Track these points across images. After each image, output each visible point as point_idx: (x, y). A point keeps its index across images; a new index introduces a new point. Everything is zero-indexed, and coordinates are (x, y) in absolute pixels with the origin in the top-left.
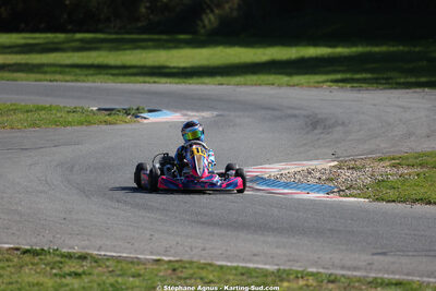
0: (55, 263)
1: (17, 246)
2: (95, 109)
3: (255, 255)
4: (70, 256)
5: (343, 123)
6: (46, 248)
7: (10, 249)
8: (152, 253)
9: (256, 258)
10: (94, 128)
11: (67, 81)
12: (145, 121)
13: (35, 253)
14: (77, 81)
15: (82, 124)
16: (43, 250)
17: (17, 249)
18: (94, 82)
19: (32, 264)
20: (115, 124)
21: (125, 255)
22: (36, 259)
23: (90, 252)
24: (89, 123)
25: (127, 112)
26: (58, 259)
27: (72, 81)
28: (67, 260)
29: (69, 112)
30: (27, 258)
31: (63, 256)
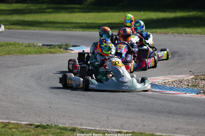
0: (58, 133)
1: (31, 123)
2: (40, 45)
3: (176, 129)
4: (65, 129)
5: (189, 54)
6: (49, 124)
7: (26, 124)
8: (114, 128)
9: (178, 131)
10: (44, 55)
11: (18, 29)
12: (73, 52)
13: (44, 127)
14: (24, 29)
15: (37, 53)
16: (48, 125)
17: (31, 125)
18: (35, 30)
19: (44, 133)
20: (55, 53)
21: (98, 129)
22: (45, 131)
23: (76, 126)
24: (41, 53)
25: (60, 47)
26: (59, 131)
27: (22, 29)
28: (65, 131)
29: (26, 46)
30: (39, 130)
31: (61, 129)
